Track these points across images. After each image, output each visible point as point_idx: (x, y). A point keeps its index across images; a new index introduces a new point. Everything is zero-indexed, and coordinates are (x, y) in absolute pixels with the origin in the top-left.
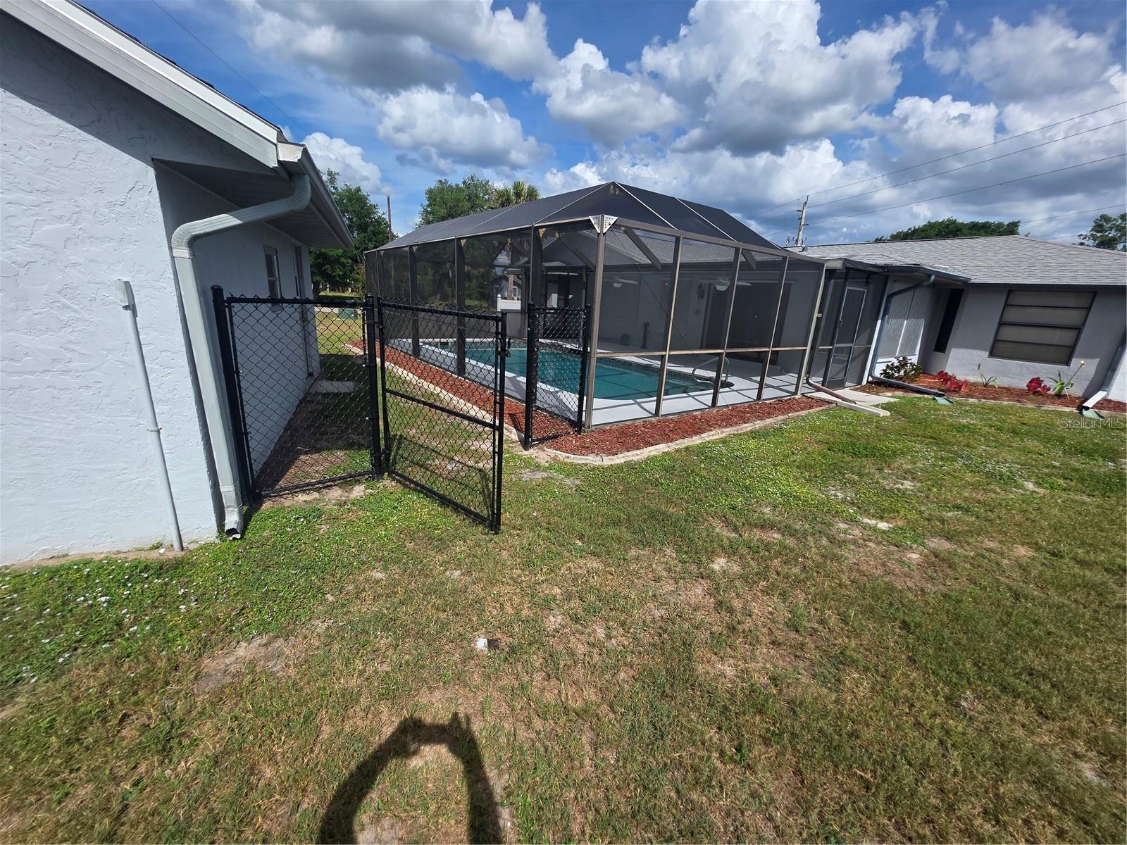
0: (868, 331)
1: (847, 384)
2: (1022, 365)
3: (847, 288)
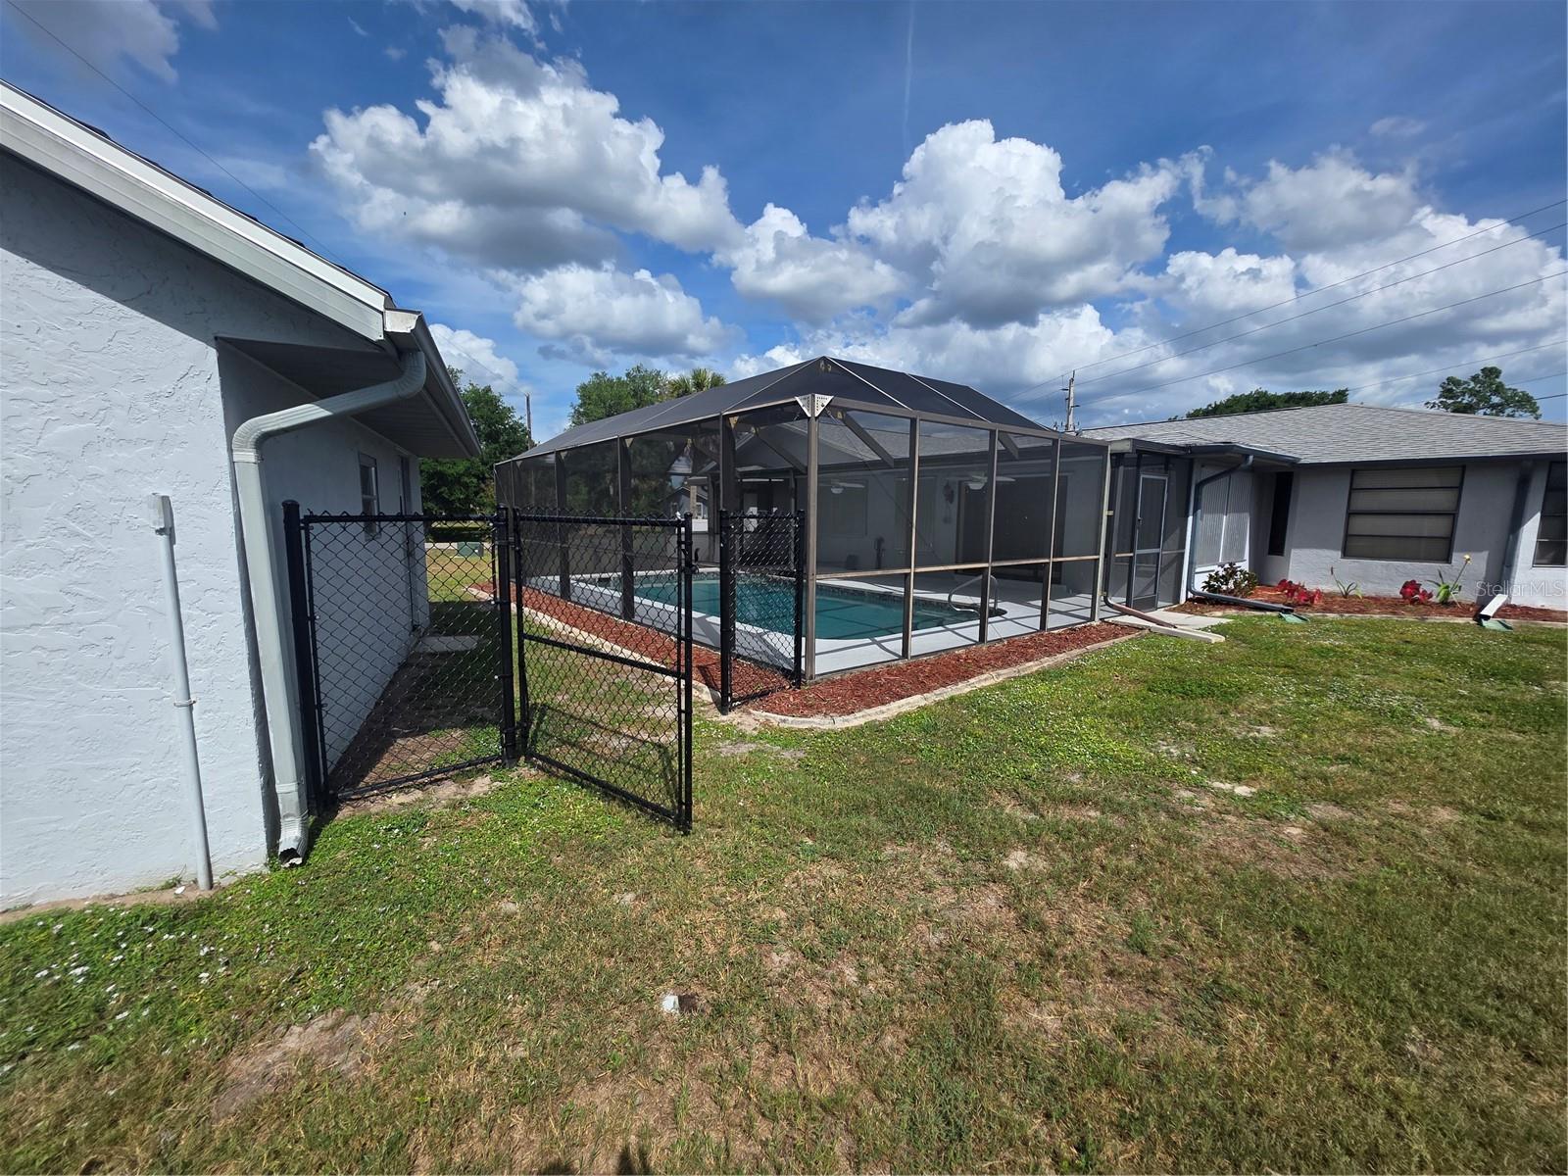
0: (1178, 531)
1: (1160, 604)
2: (1388, 565)
3: (1142, 476)
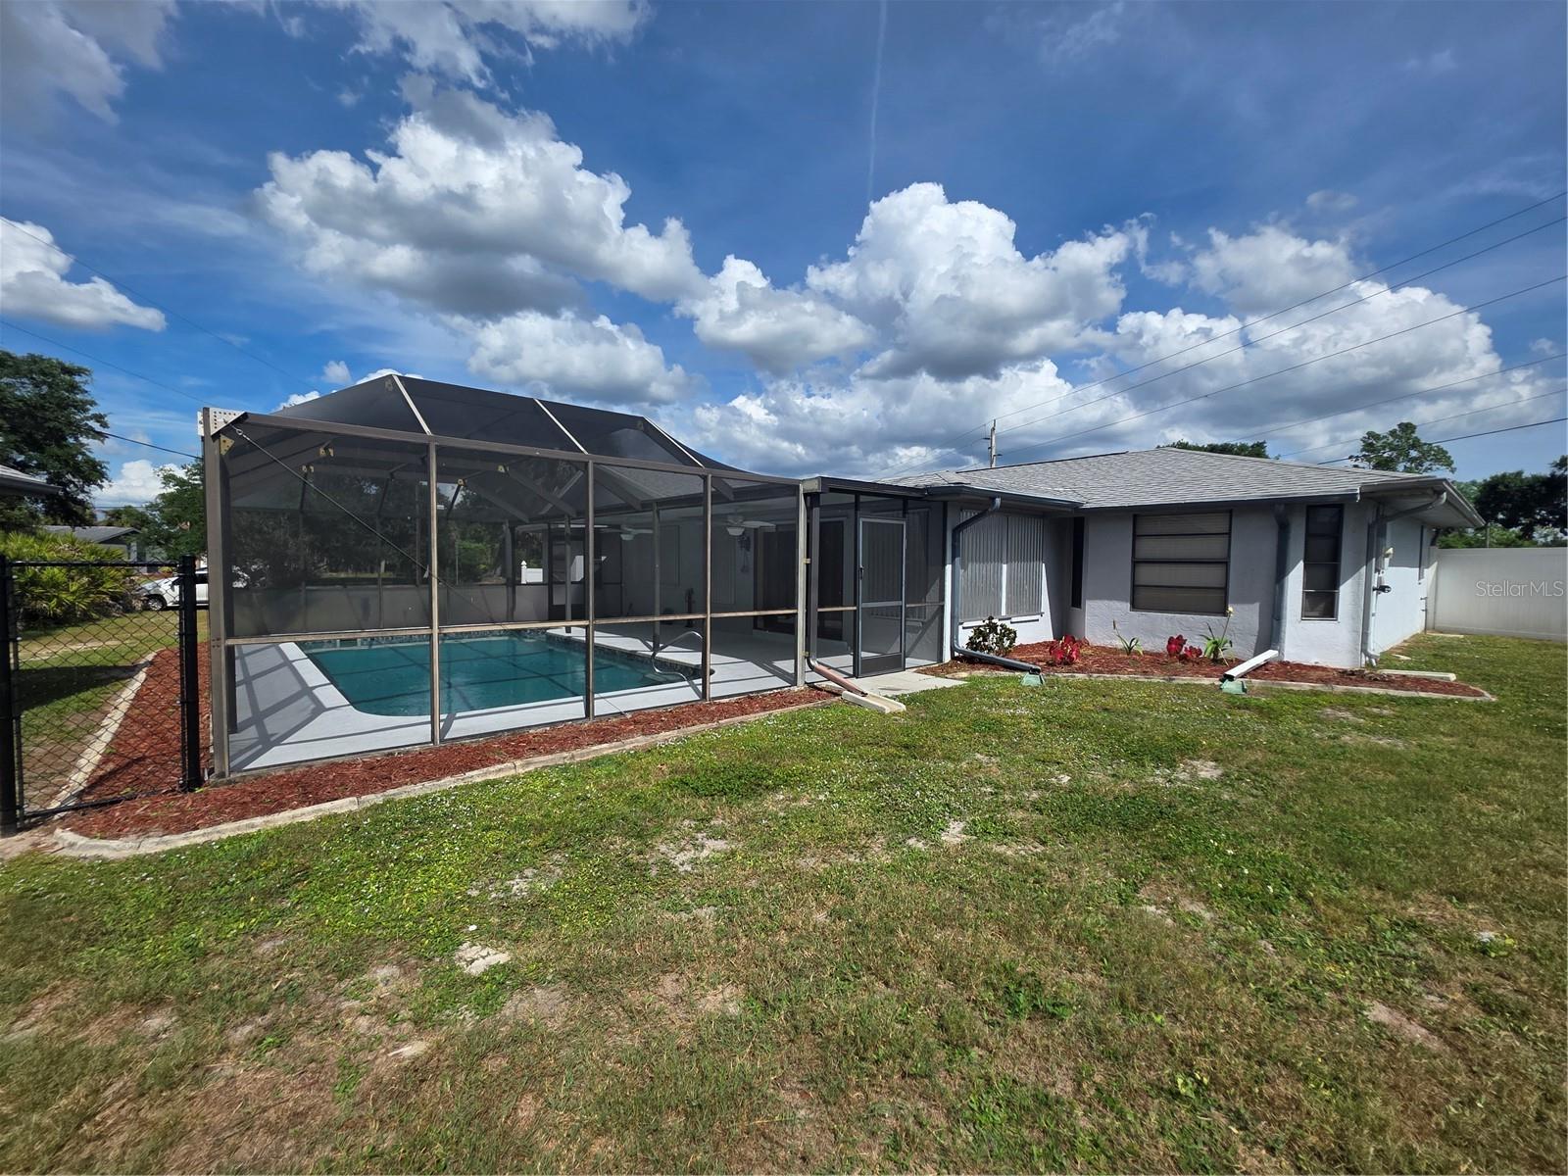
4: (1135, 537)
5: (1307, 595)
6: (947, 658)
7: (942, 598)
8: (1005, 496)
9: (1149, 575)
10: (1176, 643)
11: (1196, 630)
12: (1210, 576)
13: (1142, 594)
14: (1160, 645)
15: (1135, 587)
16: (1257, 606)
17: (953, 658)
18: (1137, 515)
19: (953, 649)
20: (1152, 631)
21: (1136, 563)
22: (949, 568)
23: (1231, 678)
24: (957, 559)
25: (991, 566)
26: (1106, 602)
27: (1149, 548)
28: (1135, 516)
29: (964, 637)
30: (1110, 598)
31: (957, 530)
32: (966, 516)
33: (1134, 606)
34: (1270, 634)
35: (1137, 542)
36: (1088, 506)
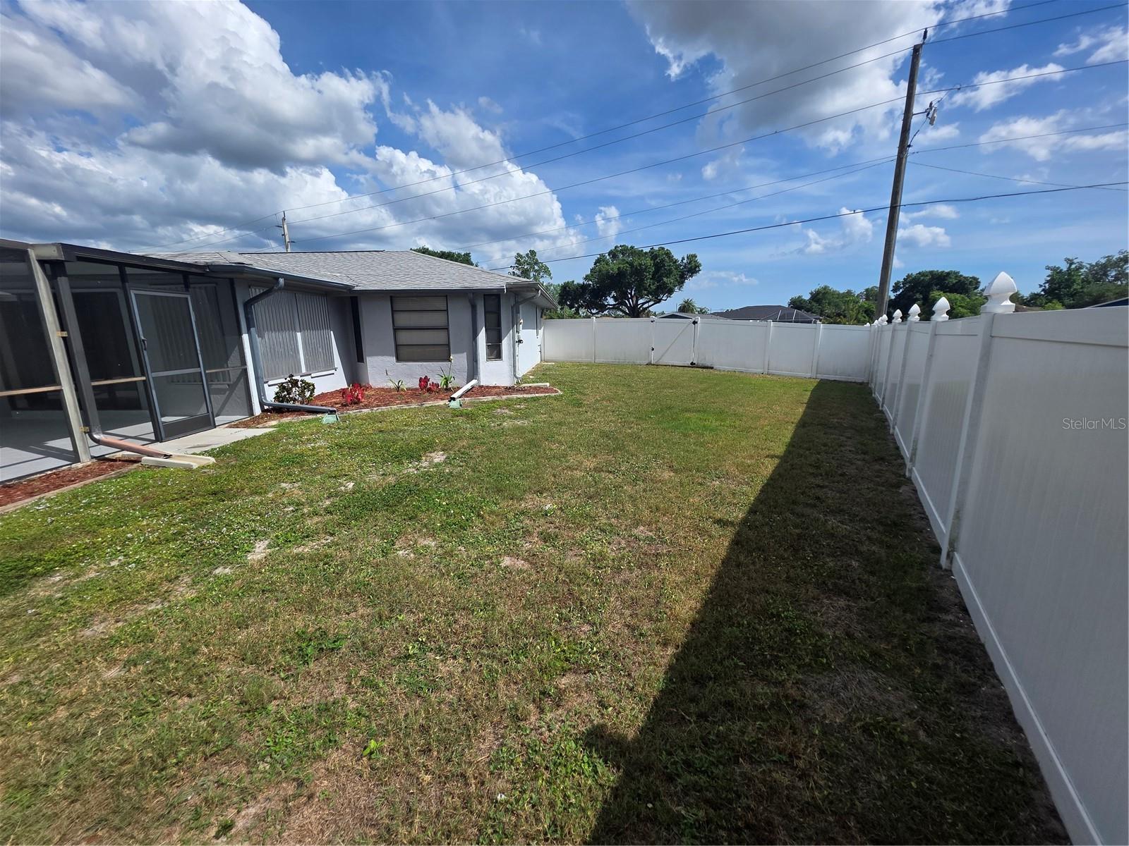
3: (132, 294)
4: (393, 311)
5: (488, 347)
6: (257, 411)
7: (244, 362)
8: (286, 277)
9: (405, 337)
10: (424, 381)
11: (434, 372)
12: (438, 337)
13: (403, 351)
14: (415, 384)
15: (397, 346)
16: (465, 354)
17: (263, 411)
18: (393, 297)
19: (262, 404)
20: (409, 374)
21: (396, 330)
22: (245, 337)
23: (454, 399)
24: (253, 330)
25: (286, 334)
26: (380, 358)
27: (403, 320)
28: (391, 297)
29: (271, 394)
30: (383, 355)
31: (248, 305)
32: (255, 292)
33: (398, 360)
34: (473, 372)
35: (395, 316)
36: (356, 288)
